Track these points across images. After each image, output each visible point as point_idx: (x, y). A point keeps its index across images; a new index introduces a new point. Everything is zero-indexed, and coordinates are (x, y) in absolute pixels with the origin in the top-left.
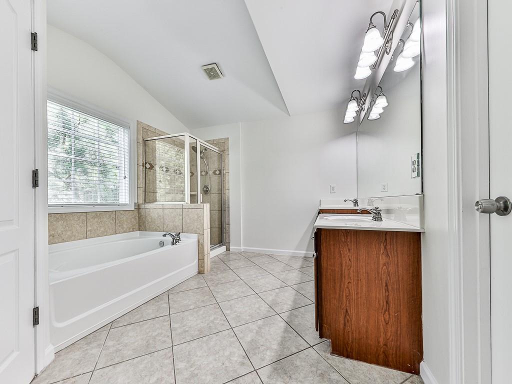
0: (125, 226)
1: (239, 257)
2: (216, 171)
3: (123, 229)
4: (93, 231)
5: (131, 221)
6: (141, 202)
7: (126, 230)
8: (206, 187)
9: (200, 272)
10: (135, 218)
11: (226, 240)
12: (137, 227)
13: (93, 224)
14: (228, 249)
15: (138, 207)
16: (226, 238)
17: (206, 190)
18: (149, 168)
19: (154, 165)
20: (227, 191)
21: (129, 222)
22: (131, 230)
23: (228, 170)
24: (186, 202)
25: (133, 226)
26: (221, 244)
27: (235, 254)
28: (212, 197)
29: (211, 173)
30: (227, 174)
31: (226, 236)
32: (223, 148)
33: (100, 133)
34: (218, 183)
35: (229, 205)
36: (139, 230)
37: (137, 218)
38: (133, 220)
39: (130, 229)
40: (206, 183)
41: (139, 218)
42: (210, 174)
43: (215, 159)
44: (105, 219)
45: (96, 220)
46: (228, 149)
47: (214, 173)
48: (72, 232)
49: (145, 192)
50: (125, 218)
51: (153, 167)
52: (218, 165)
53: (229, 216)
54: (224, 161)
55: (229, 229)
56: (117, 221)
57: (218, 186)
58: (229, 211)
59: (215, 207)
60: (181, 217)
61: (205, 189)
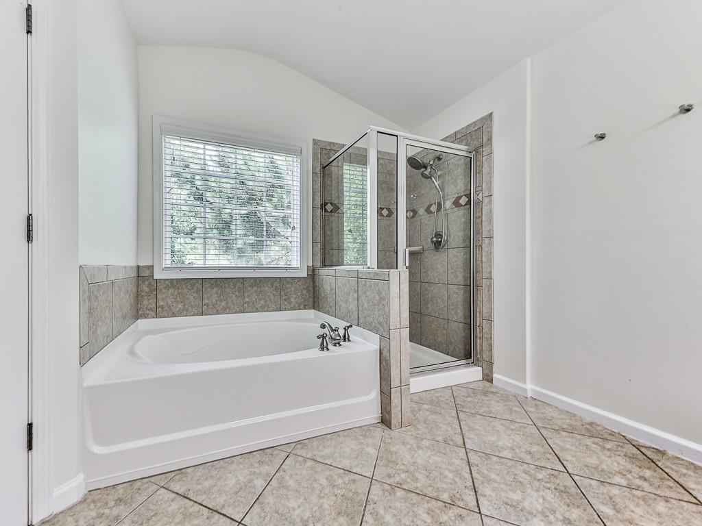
0: (292, 300)
1: (511, 411)
2: (459, 198)
3: (290, 304)
4: (251, 304)
5: (302, 294)
6: (318, 264)
7: (294, 306)
8: (438, 235)
9: (385, 421)
10: (307, 289)
11: (481, 355)
12: (311, 303)
13: (251, 294)
14: (488, 378)
15: (313, 273)
16: (482, 350)
17: (437, 241)
18: (331, 211)
19: (340, 206)
20: (486, 241)
21: (299, 294)
22: (302, 306)
23: (490, 189)
24: (369, 265)
25: (305, 301)
26: (470, 361)
27: (505, 397)
28: (451, 255)
29: (448, 204)
30: (486, 200)
31: (482, 345)
32: (477, 144)
33: (238, 166)
34: (465, 223)
35: (490, 272)
36: (314, 308)
37: (311, 289)
38: (305, 292)
39: (300, 305)
40: (439, 227)
41: (314, 288)
42: (447, 207)
43: (459, 172)
44: (266, 289)
45: (255, 288)
46: (490, 139)
47: (456, 203)
48: (228, 303)
49: (324, 249)
50: (293, 289)
51: (339, 208)
52: (465, 185)
53: (490, 300)
54: (478, 173)
55: (491, 328)
56: (282, 293)
57: (464, 231)
58: (490, 287)
59: (457, 277)
60: (356, 295)
61: (435, 239)
